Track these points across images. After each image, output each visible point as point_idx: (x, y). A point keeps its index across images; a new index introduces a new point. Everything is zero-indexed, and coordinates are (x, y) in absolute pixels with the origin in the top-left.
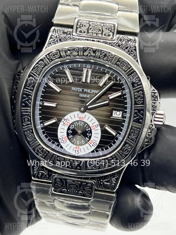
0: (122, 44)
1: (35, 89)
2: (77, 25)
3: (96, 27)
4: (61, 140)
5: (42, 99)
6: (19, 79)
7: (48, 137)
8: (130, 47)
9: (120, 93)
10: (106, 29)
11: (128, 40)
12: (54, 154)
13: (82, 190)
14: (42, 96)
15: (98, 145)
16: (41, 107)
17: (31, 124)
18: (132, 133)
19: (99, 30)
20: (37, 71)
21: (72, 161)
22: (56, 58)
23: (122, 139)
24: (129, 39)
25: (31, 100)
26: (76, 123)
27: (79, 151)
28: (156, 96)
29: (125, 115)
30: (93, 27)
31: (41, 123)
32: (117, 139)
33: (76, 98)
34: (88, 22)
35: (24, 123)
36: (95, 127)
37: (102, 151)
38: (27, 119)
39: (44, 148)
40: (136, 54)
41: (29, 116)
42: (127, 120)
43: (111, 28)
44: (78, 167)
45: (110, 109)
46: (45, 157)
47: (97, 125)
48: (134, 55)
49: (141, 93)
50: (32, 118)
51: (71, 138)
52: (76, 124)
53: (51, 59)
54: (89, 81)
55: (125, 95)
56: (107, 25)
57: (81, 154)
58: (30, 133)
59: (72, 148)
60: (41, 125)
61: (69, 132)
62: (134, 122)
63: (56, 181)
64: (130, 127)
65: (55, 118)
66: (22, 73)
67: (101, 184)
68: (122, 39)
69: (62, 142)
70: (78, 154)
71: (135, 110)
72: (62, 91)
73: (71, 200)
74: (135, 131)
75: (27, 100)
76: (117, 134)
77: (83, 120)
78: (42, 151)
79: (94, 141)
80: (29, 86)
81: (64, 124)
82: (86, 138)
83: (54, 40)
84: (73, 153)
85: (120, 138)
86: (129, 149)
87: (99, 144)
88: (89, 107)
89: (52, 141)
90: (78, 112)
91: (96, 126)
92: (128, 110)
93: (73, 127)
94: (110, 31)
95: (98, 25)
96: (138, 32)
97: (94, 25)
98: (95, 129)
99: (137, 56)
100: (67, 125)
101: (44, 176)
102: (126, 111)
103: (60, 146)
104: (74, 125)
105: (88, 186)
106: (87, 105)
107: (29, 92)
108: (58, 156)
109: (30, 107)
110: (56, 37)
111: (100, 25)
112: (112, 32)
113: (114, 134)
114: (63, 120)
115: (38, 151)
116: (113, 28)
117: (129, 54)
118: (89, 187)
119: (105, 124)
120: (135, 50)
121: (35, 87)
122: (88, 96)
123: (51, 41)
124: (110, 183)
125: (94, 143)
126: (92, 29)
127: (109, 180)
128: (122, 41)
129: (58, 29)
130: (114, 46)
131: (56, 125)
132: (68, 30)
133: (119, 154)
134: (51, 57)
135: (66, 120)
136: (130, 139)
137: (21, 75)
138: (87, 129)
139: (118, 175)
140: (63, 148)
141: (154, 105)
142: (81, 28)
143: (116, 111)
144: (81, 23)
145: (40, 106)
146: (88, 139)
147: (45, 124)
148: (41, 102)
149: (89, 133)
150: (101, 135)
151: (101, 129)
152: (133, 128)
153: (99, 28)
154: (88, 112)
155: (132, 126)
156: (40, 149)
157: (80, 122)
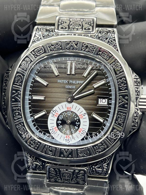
0: (102, 36)
1: (23, 84)
2: (59, 22)
3: (76, 22)
4: (52, 131)
5: (31, 93)
6: (7, 77)
7: (39, 129)
8: (110, 38)
9: (104, 81)
10: (86, 23)
12: (46, 145)
13: (75, 178)
14: (30, 91)
16: (30, 102)
17: (22, 118)
18: (119, 119)
19: (79, 25)
21: (63, 150)
22: (41, 53)
23: (109, 125)
24: (108, 31)
25: (20, 95)
27: (70, 140)
28: (139, 81)
29: (110, 102)
30: (73, 23)
31: (31, 116)
32: (105, 125)
33: (63, 90)
34: (68, 19)
35: (15, 117)
36: (82, 115)
37: (91, 138)
38: (18, 113)
39: (35, 140)
40: (116, 44)
41: (20, 110)
42: (113, 106)
43: (90, 22)
44: (69, 156)
45: (96, 97)
46: (38, 148)
47: (85, 114)
48: (114, 45)
49: (123, 79)
50: (22, 112)
51: (61, 128)
52: (64, 114)
53: (36, 55)
54: (73, 73)
55: (109, 82)
56: (87, 20)
57: (72, 142)
58: (21, 126)
60: (32, 118)
61: (59, 122)
62: (119, 107)
63: (50, 171)
64: (116, 112)
65: (44, 110)
66: (10, 71)
67: (93, 171)
68: (101, 31)
70: (69, 143)
71: (119, 96)
72: (48, 84)
73: (66, 189)
74: (122, 116)
75: (17, 96)
76: (104, 120)
77: (71, 110)
78: (34, 142)
79: (83, 129)
80: (17, 82)
81: (53, 115)
82: (75, 127)
83: (38, 38)
84: (64, 142)
87: (88, 131)
88: (75, 97)
90: (66, 103)
91: (84, 115)
92: (113, 97)
93: (62, 117)
94: (89, 25)
95: (78, 21)
96: (116, 24)
97: (74, 21)
98: (83, 118)
99: (117, 46)
100: (56, 116)
101: (38, 167)
102: (111, 98)
104: (62, 116)
105: (81, 174)
106: (73, 95)
107: (18, 88)
108: (50, 146)
109: (20, 102)
110: (40, 35)
111: (80, 21)
112: (92, 26)
113: (102, 121)
114: (52, 112)
115: (30, 143)
116: (92, 22)
117: (109, 44)
119: (92, 112)
120: (115, 40)
121: (24, 82)
122: (74, 87)
123: (35, 39)
124: (101, 169)
125: (83, 131)
126: (73, 25)
127: (101, 166)
128: (102, 33)
129: (41, 28)
131: (46, 117)
132: (50, 28)
133: (108, 140)
134: (36, 53)
135: (55, 112)
136: (117, 124)
137: (10, 73)
138: (75, 118)
139: (109, 160)
141: (137, 90)
142: (62, 24)
143: (102, 99)
144: (62, 20)
145: (29, 100)
146: (77, 128)
147: (36, 117)
149: (78, 122)
150: (89, 123)
151: (89, 118)
152: (120, 114)
153: (79, 23)
154: (75, 102)
155: (118, 112)
156: (32, 141)
157: (68, 112)
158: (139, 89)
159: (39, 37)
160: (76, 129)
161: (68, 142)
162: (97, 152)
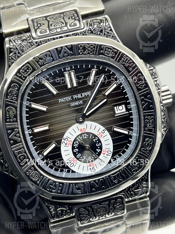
0: (94, 29)
1: (18, 118)
2: (34, 26)
3: (56, 20)
4: (70, 164)
5: (29, 126)
7: (54, 167)
8: (105, 29)
9: (115, 84)
10: (69, 18)
11: (98, 22)
12: (70, 184)
14: (28, 124)
15: (113, 152)
16: (32, 137)
18: (148, 124)
19: (61, 23)
20: (12, 97)
21: (93, 182)
22: (29, 72)
25: (18, 133)
26: (79, 137)
27: (95, 168)
28: (155, 72)
29: (129, 106)
30: (53, 22)
31: (39, 154)
32: (131, 137)
33: (68, 110)
35: (21, 162)
36: (102, 134)
37: (120, 156)
38: (23, 157)
39: (55, 182)
40: (114, 34)
41: (24, 152)
43: (74, 16)
44: (103, 187)
45: (111, 106)
46: (61, 190)
47: (103, 130)
48: (113, 37)
49: (139, 76)
50: (28, 154)
51: (80, 157)
53: (24, 77)
54: (75, 85)
55: (121, 84)
56: (68, 14)
57: (98, 170)
58: (32, 171)
59: (86, 168)
60: (40, 156)
61: (75, 151)
62: (144, 110)
63: (81, 212)
64: (142, 117)
65: (52, 142)
67: (131, 194)
68: (91, 23)
69: (71, 166)
70: (96, 171)
71: (140, 96)
72: (48, 108)
74: (150, 120)
75: (15, 135)
76: (129, 131)
77: (86, 132)
78: (55, 186)
79: (107, 150)
80: (10, 118)
81: (66, 145)
82: (97, 150)
83: (15, 53)
84: (89, 173)
85: (135, 134)
86: (151, 142)
87: (113, 150)
88: (87, 114)
89: (60, 170)
90: (77, 125)
91: (103, 132)
92: (131, 100)
93: (77, 143)
94: (74, 20)
96: (104, 9)
97: (53, 20)
98: (103, 136)
99: (115, 36)
102: (129, 102)
103: (71, 171)
104: (77, 141)
106: (84, 112)
107: (13, 125)
108: (76, 184)
109: (21, 142)
110: (16, 48)
112: (77, 20)
113: (126, 133)
114: (63, 141)
115: (50, 188)
116: (76, 15)
117: (107, 37)
118: (119, 202)
119: (112, 126)
120: (111, 30)
121: (18, 116)
122: (81, 102)
123: (12, 55)
124: (140, 189)
125: (108, 152)
127: (139, 186)
128: (93, 26)
129: (14, 39)
130: (86, 35)
131: (57, 149)
132: (26, 36)
133: (142, 153)
134: (23, 74)
135: (66, 139)
136: (147, 131)
138: (94, 140)
139: (146, 175)
140: (75, 172)
141: (157, 84)
142: (40, 28)
143: (117, 107)
144: (37, 22)
145: (30, 135)
146: (100, 150)
147: (45, 154)
148: (29, 131)
149: (98, 143)
150: (112, 139)
151: (110, 134)
152: (147, 118)
153: (60, 20)
154: (87, 120)
155: (144, 116)
156: (52, 185)
157: (83, 135)
158: (157, 81)
159: (16, 51)
160: (99, 152)
161: (94, 170)
162: (134, 171)
